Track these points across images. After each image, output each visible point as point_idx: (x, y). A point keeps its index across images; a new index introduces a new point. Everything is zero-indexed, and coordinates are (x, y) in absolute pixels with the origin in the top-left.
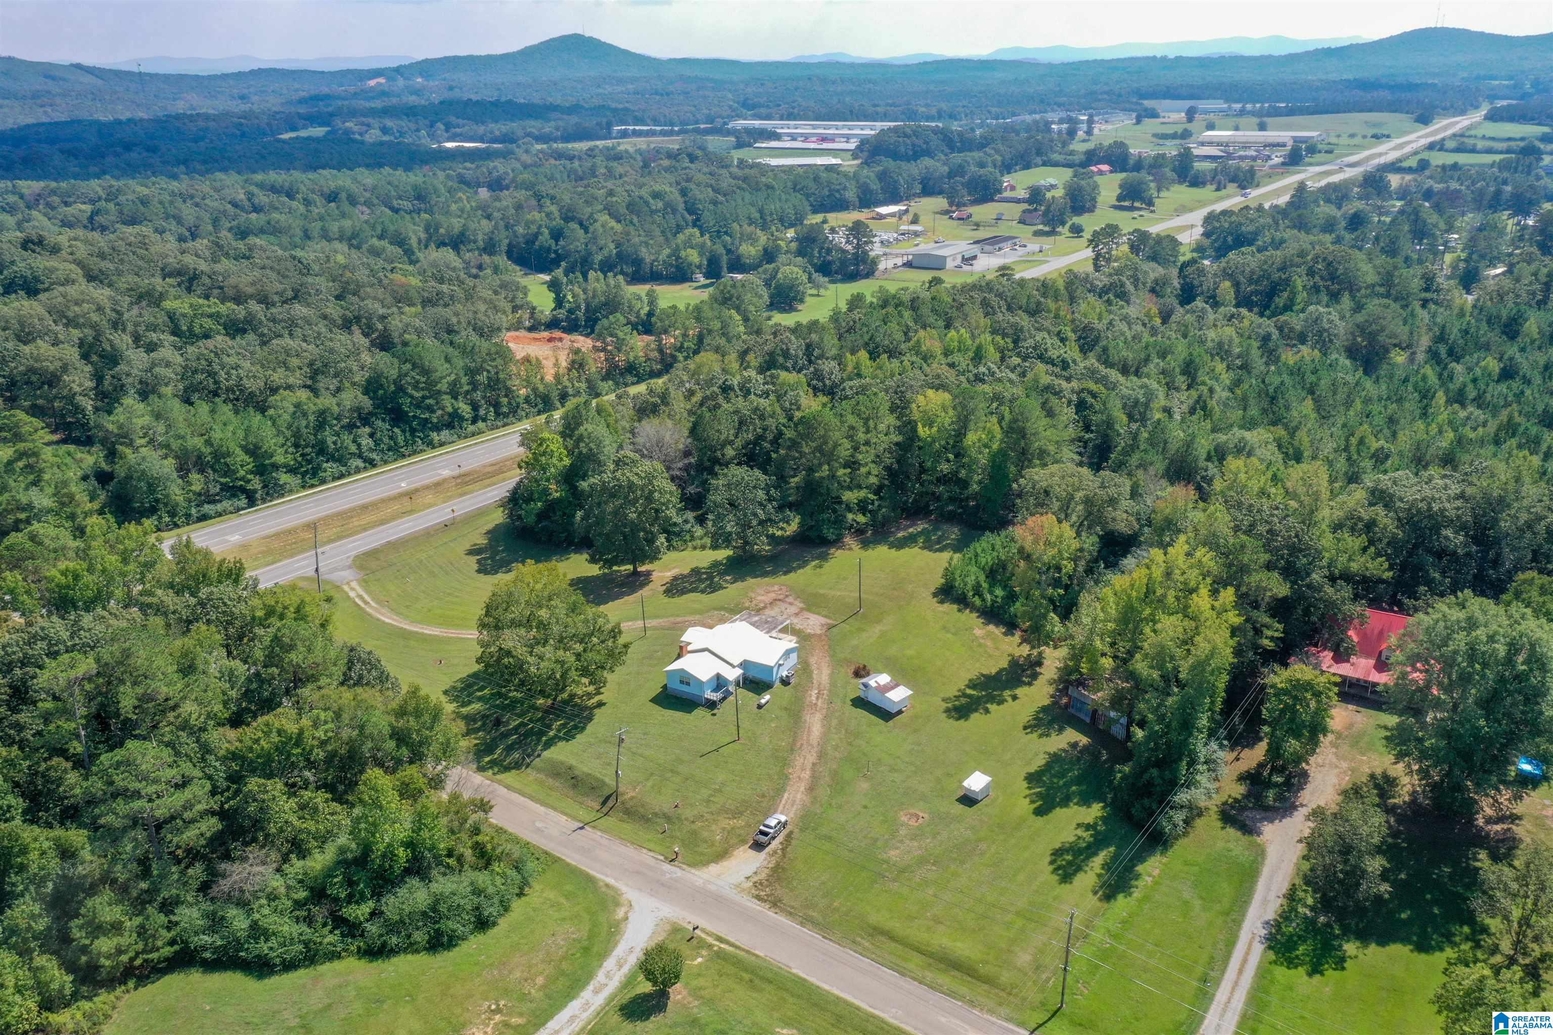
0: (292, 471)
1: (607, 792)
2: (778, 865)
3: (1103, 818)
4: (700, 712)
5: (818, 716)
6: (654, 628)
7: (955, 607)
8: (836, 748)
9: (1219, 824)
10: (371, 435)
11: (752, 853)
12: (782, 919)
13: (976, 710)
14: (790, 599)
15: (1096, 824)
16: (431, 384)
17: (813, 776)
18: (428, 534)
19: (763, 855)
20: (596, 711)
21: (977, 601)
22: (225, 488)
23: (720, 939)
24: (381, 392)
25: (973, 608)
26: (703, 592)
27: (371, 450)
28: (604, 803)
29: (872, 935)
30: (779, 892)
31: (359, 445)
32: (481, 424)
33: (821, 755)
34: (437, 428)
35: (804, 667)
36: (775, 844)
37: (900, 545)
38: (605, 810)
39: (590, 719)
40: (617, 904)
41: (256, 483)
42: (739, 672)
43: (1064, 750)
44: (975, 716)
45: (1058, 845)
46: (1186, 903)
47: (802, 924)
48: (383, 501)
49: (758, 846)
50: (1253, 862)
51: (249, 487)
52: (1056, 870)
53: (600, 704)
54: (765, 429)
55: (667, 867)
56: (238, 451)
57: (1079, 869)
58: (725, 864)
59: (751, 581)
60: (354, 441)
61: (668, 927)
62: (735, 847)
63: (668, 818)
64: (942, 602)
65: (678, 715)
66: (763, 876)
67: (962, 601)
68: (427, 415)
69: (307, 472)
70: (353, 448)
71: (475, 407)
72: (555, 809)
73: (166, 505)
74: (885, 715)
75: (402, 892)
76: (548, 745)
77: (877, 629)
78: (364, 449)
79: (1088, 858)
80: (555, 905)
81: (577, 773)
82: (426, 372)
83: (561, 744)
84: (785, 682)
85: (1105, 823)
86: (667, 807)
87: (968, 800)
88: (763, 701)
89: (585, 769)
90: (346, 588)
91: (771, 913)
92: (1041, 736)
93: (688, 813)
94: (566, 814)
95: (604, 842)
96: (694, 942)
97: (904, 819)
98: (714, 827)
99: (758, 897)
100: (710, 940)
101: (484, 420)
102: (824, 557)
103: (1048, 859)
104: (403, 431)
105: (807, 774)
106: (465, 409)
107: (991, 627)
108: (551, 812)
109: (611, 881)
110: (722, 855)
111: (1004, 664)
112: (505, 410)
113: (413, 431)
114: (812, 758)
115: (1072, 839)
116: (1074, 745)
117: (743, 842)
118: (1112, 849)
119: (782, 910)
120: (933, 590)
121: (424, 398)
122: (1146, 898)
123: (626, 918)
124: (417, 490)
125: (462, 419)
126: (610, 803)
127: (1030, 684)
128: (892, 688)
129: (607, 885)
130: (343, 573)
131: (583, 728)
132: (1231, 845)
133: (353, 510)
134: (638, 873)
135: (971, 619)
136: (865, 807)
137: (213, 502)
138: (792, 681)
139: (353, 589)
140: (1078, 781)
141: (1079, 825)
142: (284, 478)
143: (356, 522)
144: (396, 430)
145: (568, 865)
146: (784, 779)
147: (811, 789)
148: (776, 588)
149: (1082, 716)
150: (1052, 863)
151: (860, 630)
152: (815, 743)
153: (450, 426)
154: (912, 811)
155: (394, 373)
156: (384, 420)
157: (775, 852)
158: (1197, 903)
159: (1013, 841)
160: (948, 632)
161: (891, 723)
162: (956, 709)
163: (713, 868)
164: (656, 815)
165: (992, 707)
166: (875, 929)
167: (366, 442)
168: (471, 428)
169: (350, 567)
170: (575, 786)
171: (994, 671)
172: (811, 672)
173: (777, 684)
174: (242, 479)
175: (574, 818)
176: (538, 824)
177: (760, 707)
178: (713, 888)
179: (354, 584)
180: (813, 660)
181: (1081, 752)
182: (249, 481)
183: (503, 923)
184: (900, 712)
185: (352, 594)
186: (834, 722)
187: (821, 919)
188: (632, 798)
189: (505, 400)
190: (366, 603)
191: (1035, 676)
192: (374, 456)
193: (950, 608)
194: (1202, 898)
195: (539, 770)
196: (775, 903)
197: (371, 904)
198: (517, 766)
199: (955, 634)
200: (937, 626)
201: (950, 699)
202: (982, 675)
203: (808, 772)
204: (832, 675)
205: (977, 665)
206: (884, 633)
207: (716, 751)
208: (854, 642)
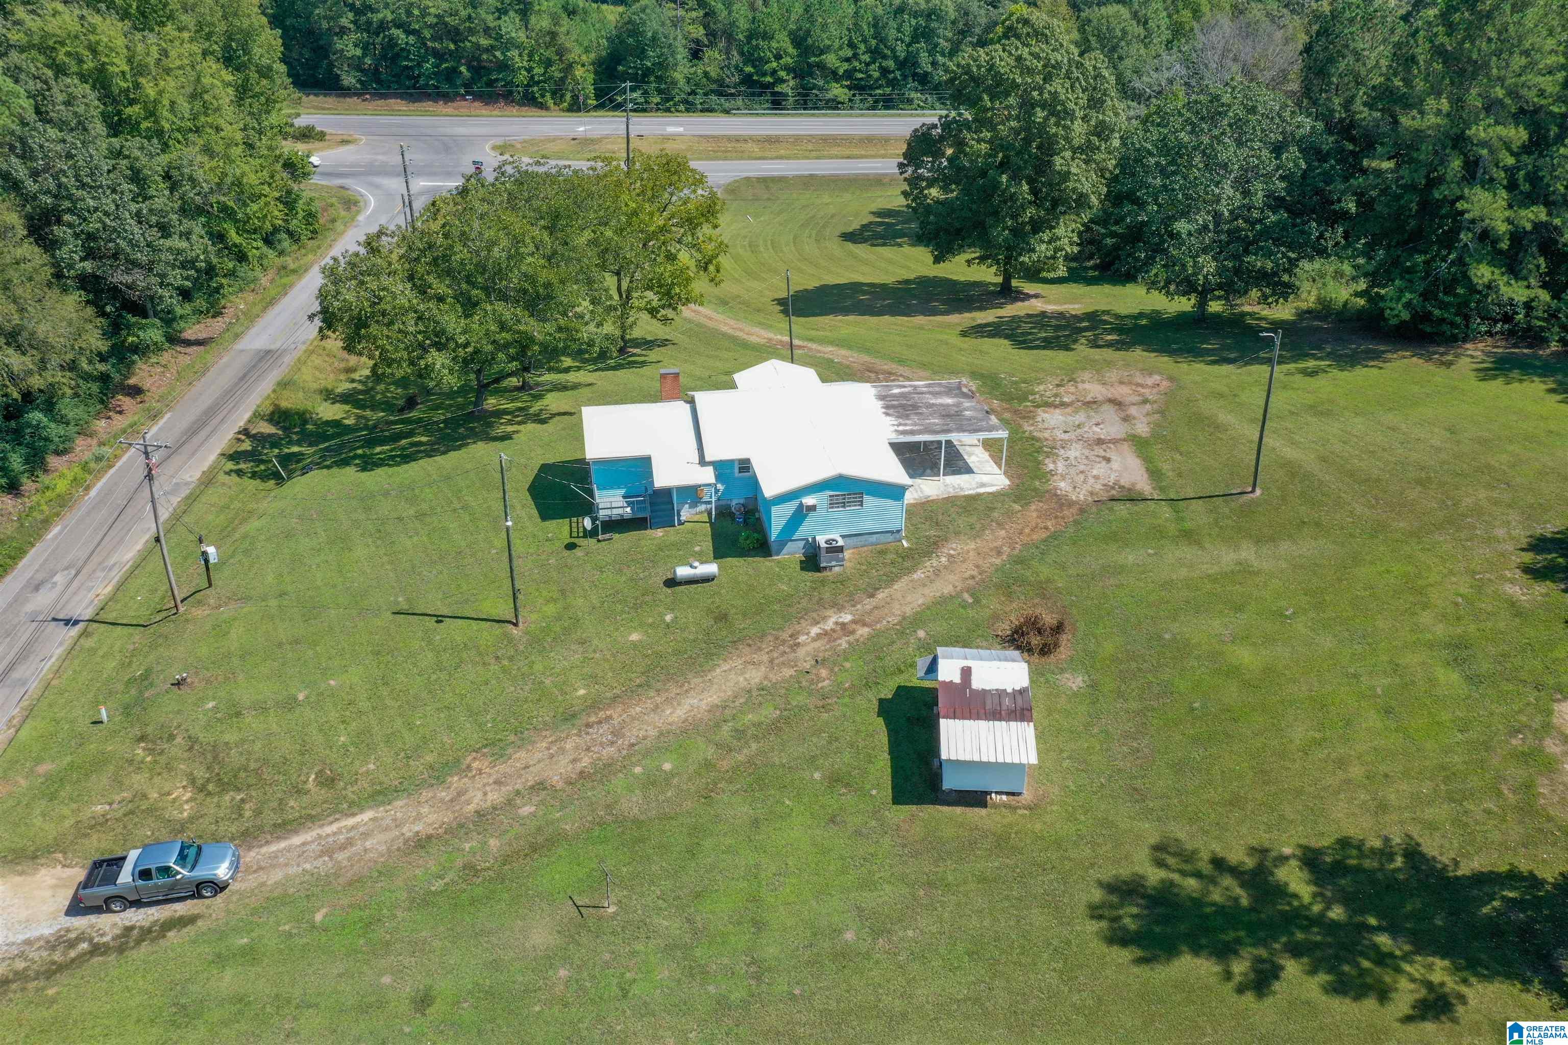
4: (562, 528)
5: (755, 676)
8: (656, 781)
19: (55, 924)
20: (478, 445)
22: (746, 79)
26: (1020, 343)
33: (595, 775)
35: (904, 557)
39: (451, 450)
41: (788, 86)
42: (704, 476)
77: (1235, 555)
84: (812, 559)
94: (123, 585)
98: (139, 778)
114: (563, 769)
128: (995, 715)
148: (1153, 380)
151: (1189, 536)
152: (632, 734)
157: (76, 941)
160: (1456, 662)
162: (1162, 902)
165: (1296, 976)
171: (1476, 861)
172: (909, 571)
173: (793, 552)
174: (774, 73)
175: (116, 596)
177: (671, 581)
180: (954, 547)
184: (977, 799)
186: (769, 713)
199: (1473, 680)
200: (1440, 630)
201: (1188, 857)
202: (1413, 854)
203: (495, 797)
204: (943, 601)
205: (1439, 812)
206: (1245, 571)
207: (439, 618)
208: (1130, 556)
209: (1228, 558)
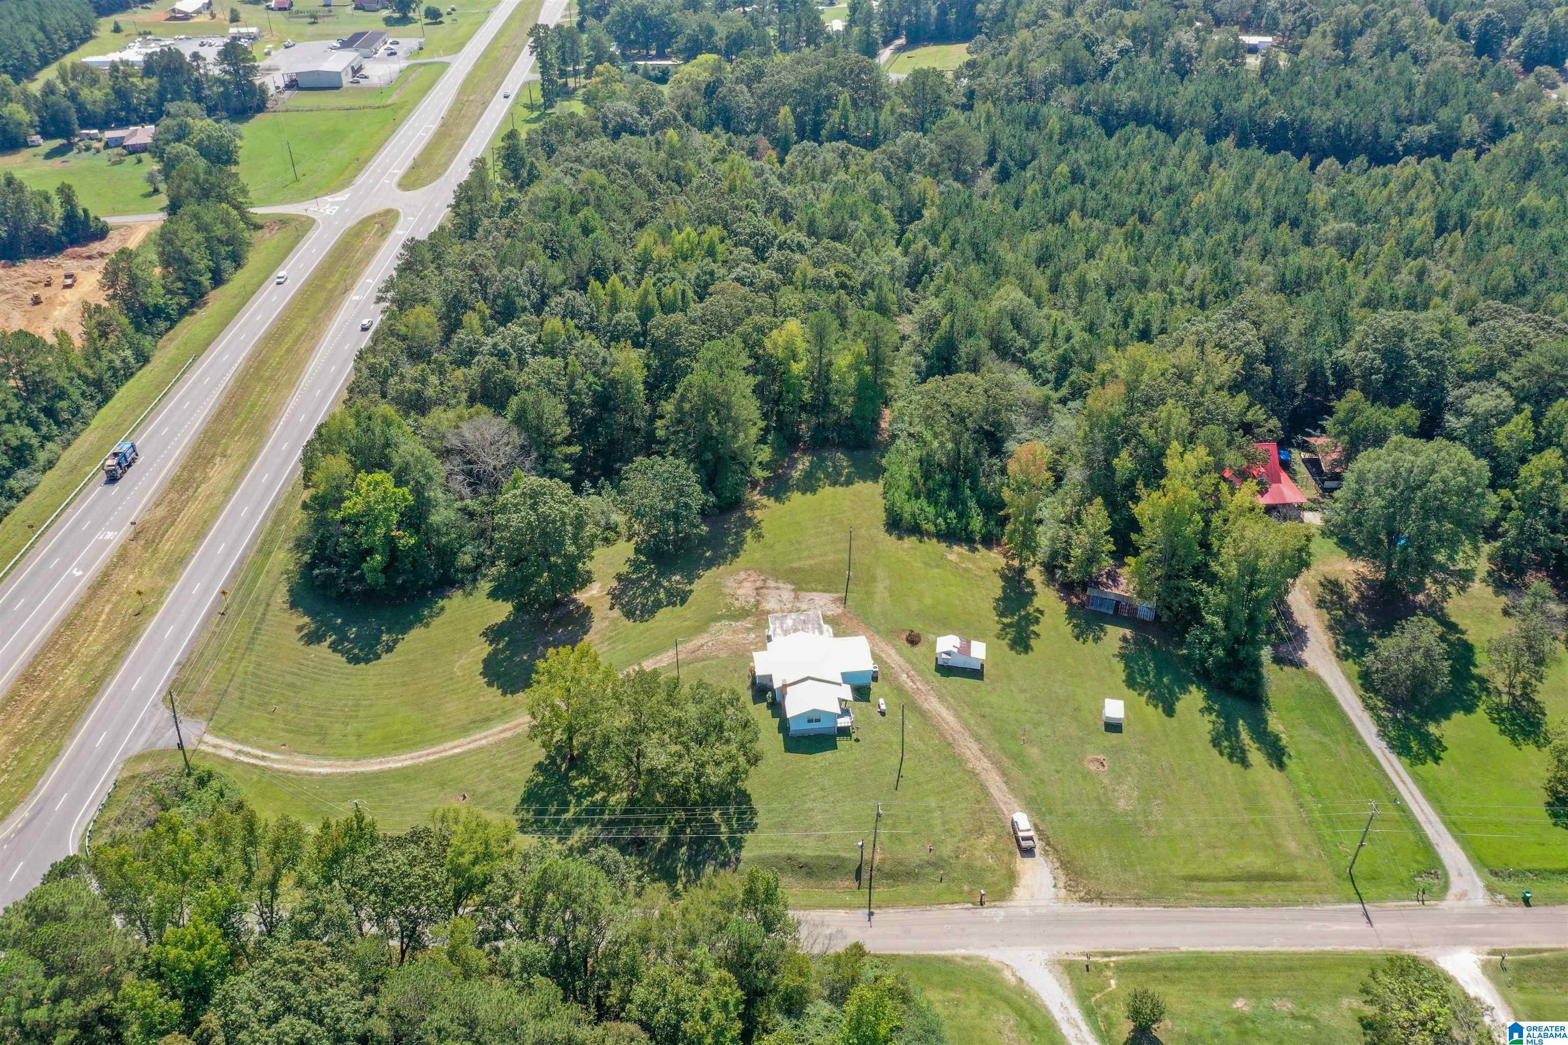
1: (854, 867)
2: (1060, 861)
3: (1207, 698)
4: (842, 743)
5: (933, 701)
7: (913, 538)
8: (978, 726)
11: (1029, 861)
12: (1120, 909)
13: (1028, 637)
14: (771, 584)
15: (1209, 705)
17: (993, 763)
18: (214, 634)
19: (1039, 859)
21: (931, 527)
23: (1106, 954)
25: (930, 535)
26: (671, 603)
28: (858, 879)
29: (1189, 885)
30: (1090, 885)
32: (51, 447)
33: (976, 738)
35: (880, 658)
37: (808, 488)
40: (996, 971)
42: (847, 687)
43: (1122, 648)
44: (1033, 643)
45: (1208, 738)
46: (1321, 744)
47: (1139, 905)
49: (1027, 853)
50: (1322, 689)
52: (1230, 758)
57: (1242, 750)
58: (1023, 882)
59: (707, 575)
61: (1059, 968)
62: (1011, 862)
63: (934, 865)
64: (900, 538)
66: (1062, 879)
67: (915, 530)
74: (976, 674)
76: (735, 844)
77: (880, 588)
79: (1237, 737)
80: (956, 1003)
81: (801, 860)
83: (749, 837)
84: (874, 677)
85: (1213, 702)
86: (924, 855)
87: (1113, 727)
88: (879, 706)
89: (808, 854)
90: (203, 747)
91: (1108, 909)
92: (1094, 641)
94: (841, 907)
95: (906, 916)
96: (1091, 969)
97: (1093, 768)
98: (977, 853)
99: (1083, 900)
100: (1099, 960)
101: (51, 438)
103: (1216, 752)
105: (986, 763)
106: (28, 434)
107: (957, 549)
108: (820, 912)
109: (961, 952)
110: (1012, 877)
111: (999, 582)
114: (972, 745)
115: (1210, 726)
116: (1125, 640)
117: (1012, 854)
118: (1241, 722)
119: (1113, 901)
120: (883, 528)
122: (1299, 752)
123: (1020, 980)
125: (30, 448)
126: (865, 876)
127: (1035, 594)
128: (969, 648)
131: (751, 808)
132: (1297, 682)
135: (934, 546)
136: (1057, 772)
138: (879, 672)
139: (217, 746)
140: (1161, 672)
141: (1201, 712)
146: (973, 774)
147: (1004, 776)
148: (742, 574)
149: (1103, 610)
150: (1221, 754)
151: (869, 594)
153: (23, 463)
154: (1090, 757)
157: (1045, 850)
158: (1326, 741)
160: (931, 567)
161: (982, 679)
162: (1014, 643)
163: (1020, 892)
164: (921, 867)
165: (1034, 629)
166: (1184, 878)
168: (44, 456)
169: (176, 718)
170: (812, 874)
171: (999, 592)
173: (871, 682)
177: (883, 713)
178: (1042, 911)
179: (208, 738)
181: (1136, 644)
184: (981, 665)
185: (228, 754)
186: (950, 700)
187: (1146, 894)
190: (263, 758)
191: (1030, 584)
193: (910, 541)
194: (1324, 735)
196: (1100, 898)
199: (938, 567)
200: (919, 564)
201: (1000, 634)
202: (997, 600)
203: (985, 760)
204: (899, 654)
205: (983, 591)
206: (889, 589)
207: (900, 776)
208: (877, 609)
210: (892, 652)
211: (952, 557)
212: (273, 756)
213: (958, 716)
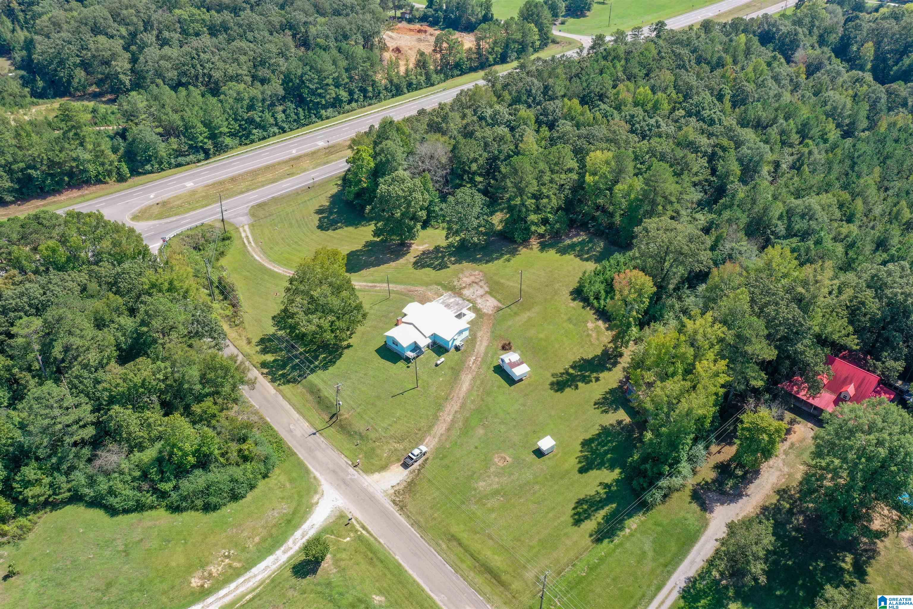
0: (232, 135)
1: (334, 411)
2: (412, 480)
3: (617, 481)
4: (401, 364)
5: (470, 376)
6: (397, 292)
7: (581, 304)
8: (473, 402)
9: (689, 499)
10: (284, 111)
11: (401, 468)
12: (402, 519)
13: (570, 386)
14: (482, 284)
15: (611, 484)
16: (321, 80)
17: (452, 421)
18: (297, 193)
19: (406, 472)
20: (346, 351)
21: (595, 303)
22: (191, 147)
23: (364, 528)
24: (291, 84)
25: (592, 307)
26: (434, 268)
27: (283, 121)
28: (331, 418)
29: (449, 540)
30: (408, 499)
31: (276, 119)
32: (354, 104)
33: (463, 406)
34: (325, 107)
35: (472, 340)
36: (416, 465)
37: (563, 251)
38: (331, 422)
39: (340, 355)
40: (316, 492)
41: (209, 145)
42: (429, 341)
43: (611, 425)
44: (568, 390)
45: (582, 497)
46: (644, 552)
47: (412, 525)
48: (279, 163)
49: (405, 466)
50: (698, 531)
51: (205, 147)
52: (575, 514)
53: (349, 346)
54: (500, 152)
55: (351, 470)
56: (199, 125)
57: (588, 517)
58: (384, 474)
59: (465, 264)
60: (273, 116)
61: (337, 514)
62: (392, 463)
63: (361, 437)
64: (574, 300)
65: (388, 364)
66: (401, 487)
67: (586, 301)
68: (318, 100)
69: (243, 135)
70: (272, 121)
71: (351, 93)
72: (304, 417)
73: (156, 158)
74: (511, 381)
75: (191, 477)
76: (313, 371)
78: (279, 120)
79: (597, 509)
80: (283, 487)
81: (321, 395)
82: (319, 72)
83: (320, 372)
84: (457, 348)
85: (616, 485)
86: (363, 429)
87: (539, 453)
88: (439, 362)
89: (326, 394)
90: (241, 230)
91: (397, 514)
92: (603, 412)
93: (373, 435)
94: (308, 421)
95: (323, 446)
96: (349, 526)
97: (496, 460)
98: (385, 447)
99: (394, 502)
100: (358, 527)
101: (357, 101)
102: (514, 252)
103: (573, 506)
104: (304, 110)
105: (449, 419)
106: (344, 95)
107: (600, 323)
108: (301, 418)
109: (317, 474)
110: (384, 468)
111: (599, 352)
112: (370, 94)
113: (309, 109)
114: (456, 407)
115: (593, 493)
116: (619, 422)
117: (398, 460)
118: (614, 506)
119: (405, 514)
120: (571, 289)
121: (317, 89)
122: (621, 544)
123: (317, 503)
124: (300, 157)
125: (341, 101)
126: (334, 419)
127: (610, 370)
128: (519, 365)
129: (315, 478)
130: (242, 219)
131: (335, 362)
132: (688, 516)
133: (259, 169)
134: (334, 471)
135: (589, 314)
136: (476, 448)
137: (186, 156)
138: (462, 349)
139: (244, 231)
140: (612, 450)
141: (601, 484)
142: (228, 140)
143: (261, 179)
144: (299, 109)
145: (299, 458)
146: (436, 417)
147: (448, 430)
148: (477, 273)
150: (574, 509)
151: (516, 314)
152: (461, 396)
153: (333, 106)
154: (503, 455)
155: (299, 72)
156: (292, 102)
157: (414, 471)
158: (650, 554)
159: (556, 487)
160: (571, 323)
161: (513, 387)
162: (558, 383)
163: (376, 476)
164: (356, 433)
165: (580, 384)
166: (453, 536)
167: (281, 116)
168: (347, 107)
169: (247, 214)
170: (319, 403)
171: (590, 356)
172: (476, 343)
173: (453, 349)
174: (202, 141)
175: (312, 425)
176: (292, 427)
177: (437, 365)
178: (371, 490)
179: (246, 228)
180: (479, 334)
181: (622, 429)
182: (206, 143)
183: (250, 496)
184: (521, 380)
185: (243, 235)
186: (478, 382)
187: (423, 524)
188: (346, 418)
189: (370, 89)
190: (249, 243)
191: (615, 364)
192: (284, 125)
193: (578, 304)
194: (655, 551)
195: (304, 387)
196: (402, 508)
197: (174, 482)
198: (294, 381)
199: (575, 325)
200: (565, 318)
201: (557, 375)
202: (583, 359)
203: (451, 417)
204: (488, 346)
205: (581, 350)
206: (530, 318)
207: (402, 394)
208: (510, 323)
209: (526, 316)
210: (485, 344)
211: (590, 325)
212: (253, 244)
213: (470, 391)
